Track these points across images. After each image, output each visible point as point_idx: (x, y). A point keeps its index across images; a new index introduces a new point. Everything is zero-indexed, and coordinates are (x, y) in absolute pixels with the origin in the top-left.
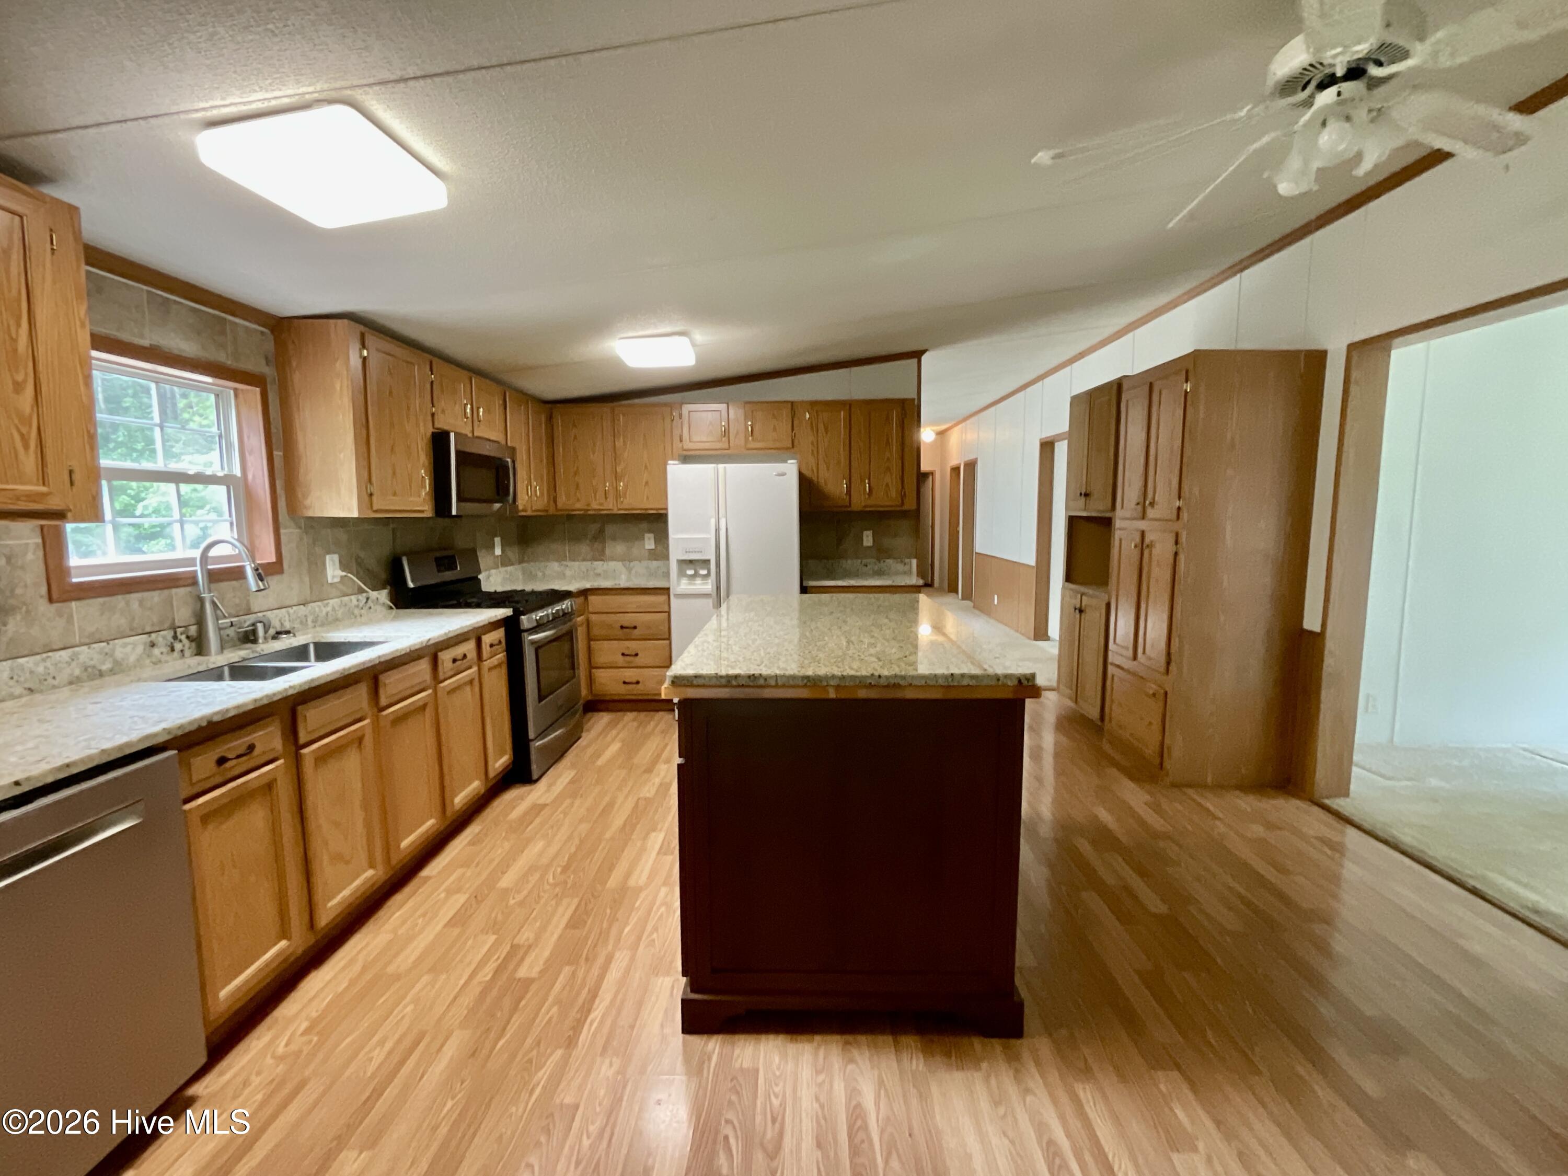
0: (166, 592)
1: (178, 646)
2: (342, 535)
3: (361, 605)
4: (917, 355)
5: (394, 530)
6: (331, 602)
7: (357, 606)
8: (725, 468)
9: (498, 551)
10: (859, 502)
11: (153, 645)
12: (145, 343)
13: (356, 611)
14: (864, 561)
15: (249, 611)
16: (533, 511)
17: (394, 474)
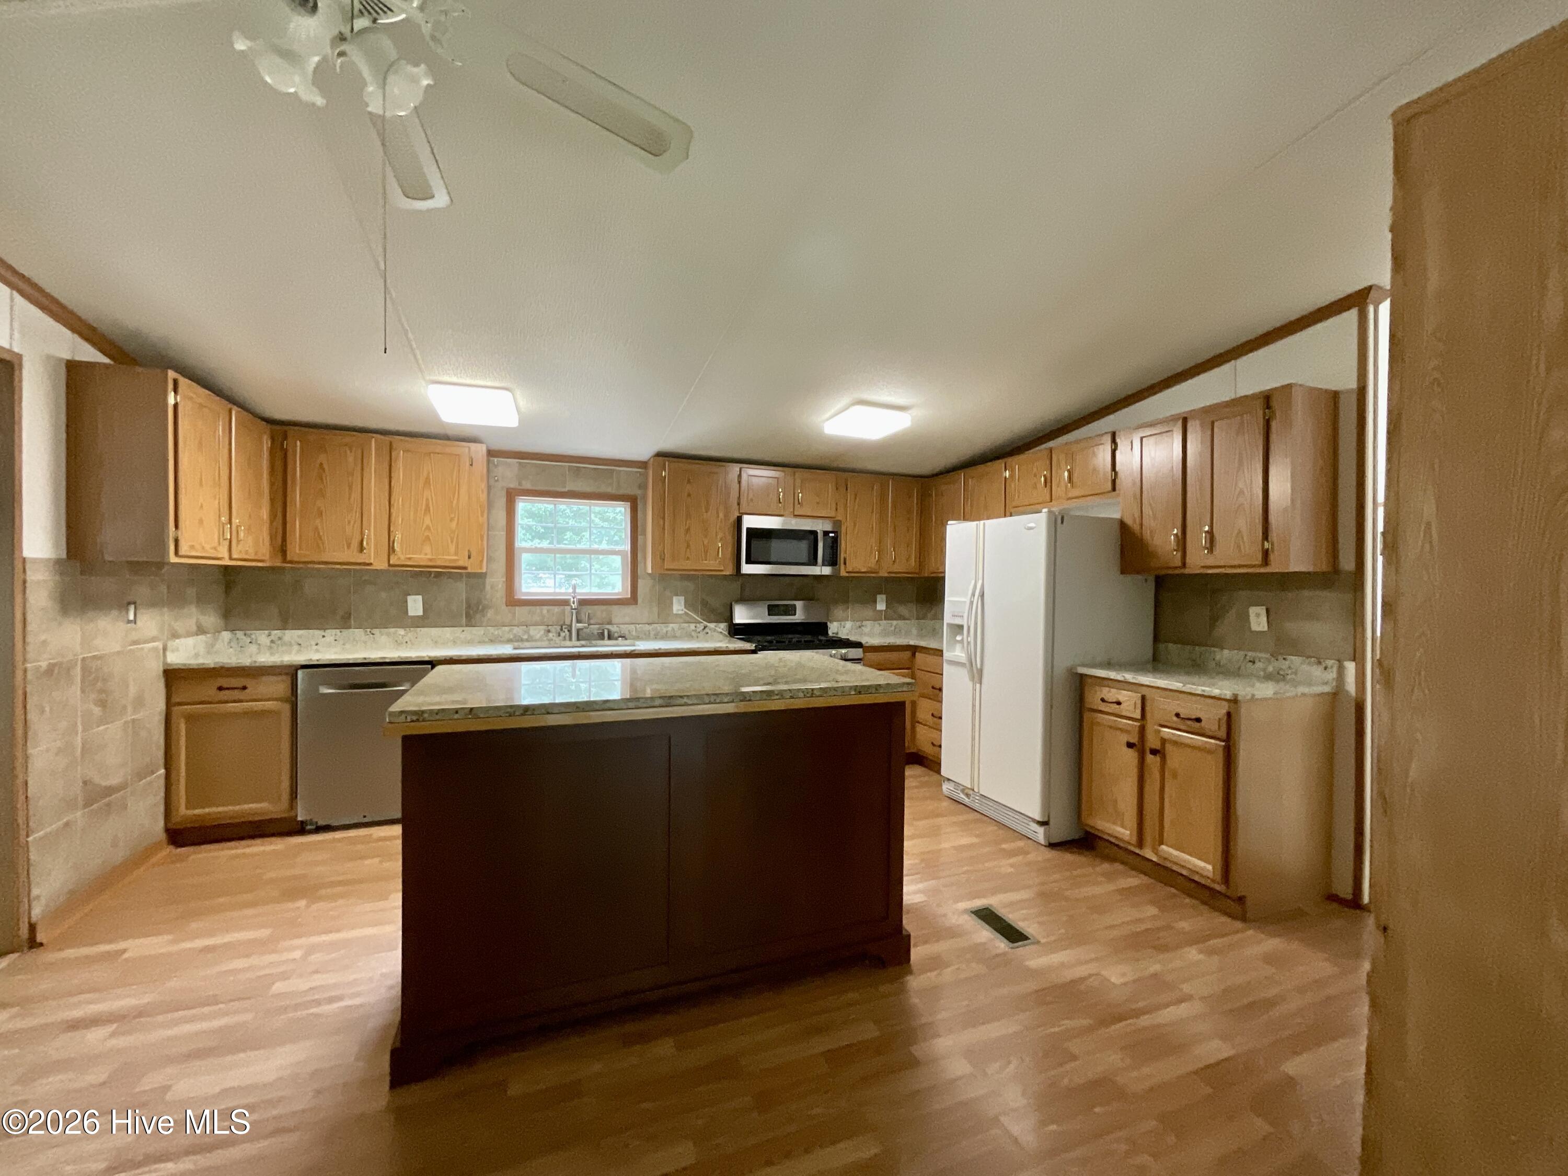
0: (562, 607)
1: (563, 634)
2: (691, 586)
3: (698, 630)
5: (742, 585)
6: (671, 625)
7: (696, 631)
8: (984, 524)
9: (881, 606)
10: (1199, 560)
11: (549, 631)
13: (693, 633)
14: (1253, 655)
15: (610, 623)
16: (889, 573)
17: (688, 546)
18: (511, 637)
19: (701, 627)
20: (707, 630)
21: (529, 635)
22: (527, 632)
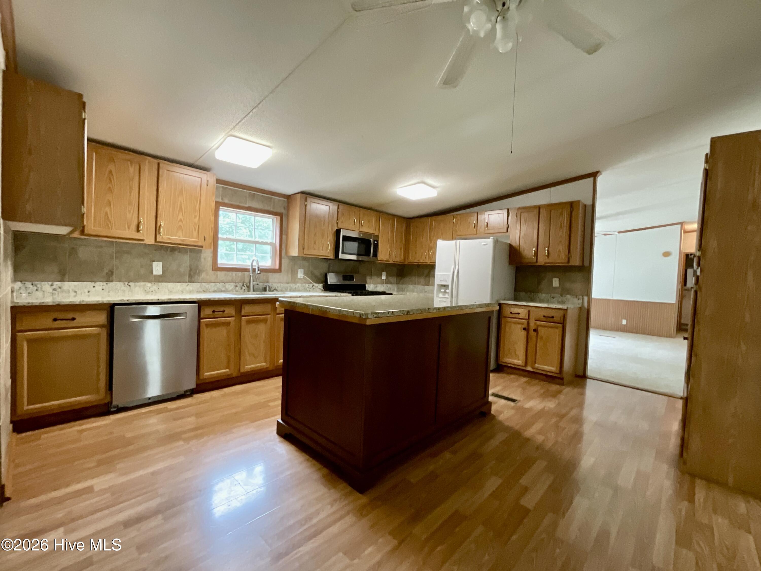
0: (243, 273)
1: (244, 288)
2: (306, 264)
3: (310, 287)
4: (594, 175)
5: (329, 264)
6: (298, 284)
7: (308, 287)
8: (460, 242)
9: (384, 278)
10: (542, 260)
11: (236, 286)
12: (247, 206)
13: (308, 289)
14: (553, 295)
15: (268, 282)
16: (393, 262)
17: (315, 243)
18: (216, 289)
19: (311, 285)
20: (314, 287)
21: (225, 288)
22: (224, 286)
